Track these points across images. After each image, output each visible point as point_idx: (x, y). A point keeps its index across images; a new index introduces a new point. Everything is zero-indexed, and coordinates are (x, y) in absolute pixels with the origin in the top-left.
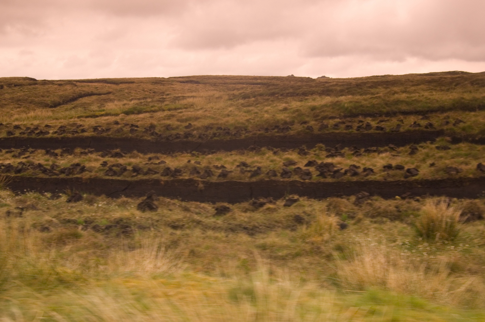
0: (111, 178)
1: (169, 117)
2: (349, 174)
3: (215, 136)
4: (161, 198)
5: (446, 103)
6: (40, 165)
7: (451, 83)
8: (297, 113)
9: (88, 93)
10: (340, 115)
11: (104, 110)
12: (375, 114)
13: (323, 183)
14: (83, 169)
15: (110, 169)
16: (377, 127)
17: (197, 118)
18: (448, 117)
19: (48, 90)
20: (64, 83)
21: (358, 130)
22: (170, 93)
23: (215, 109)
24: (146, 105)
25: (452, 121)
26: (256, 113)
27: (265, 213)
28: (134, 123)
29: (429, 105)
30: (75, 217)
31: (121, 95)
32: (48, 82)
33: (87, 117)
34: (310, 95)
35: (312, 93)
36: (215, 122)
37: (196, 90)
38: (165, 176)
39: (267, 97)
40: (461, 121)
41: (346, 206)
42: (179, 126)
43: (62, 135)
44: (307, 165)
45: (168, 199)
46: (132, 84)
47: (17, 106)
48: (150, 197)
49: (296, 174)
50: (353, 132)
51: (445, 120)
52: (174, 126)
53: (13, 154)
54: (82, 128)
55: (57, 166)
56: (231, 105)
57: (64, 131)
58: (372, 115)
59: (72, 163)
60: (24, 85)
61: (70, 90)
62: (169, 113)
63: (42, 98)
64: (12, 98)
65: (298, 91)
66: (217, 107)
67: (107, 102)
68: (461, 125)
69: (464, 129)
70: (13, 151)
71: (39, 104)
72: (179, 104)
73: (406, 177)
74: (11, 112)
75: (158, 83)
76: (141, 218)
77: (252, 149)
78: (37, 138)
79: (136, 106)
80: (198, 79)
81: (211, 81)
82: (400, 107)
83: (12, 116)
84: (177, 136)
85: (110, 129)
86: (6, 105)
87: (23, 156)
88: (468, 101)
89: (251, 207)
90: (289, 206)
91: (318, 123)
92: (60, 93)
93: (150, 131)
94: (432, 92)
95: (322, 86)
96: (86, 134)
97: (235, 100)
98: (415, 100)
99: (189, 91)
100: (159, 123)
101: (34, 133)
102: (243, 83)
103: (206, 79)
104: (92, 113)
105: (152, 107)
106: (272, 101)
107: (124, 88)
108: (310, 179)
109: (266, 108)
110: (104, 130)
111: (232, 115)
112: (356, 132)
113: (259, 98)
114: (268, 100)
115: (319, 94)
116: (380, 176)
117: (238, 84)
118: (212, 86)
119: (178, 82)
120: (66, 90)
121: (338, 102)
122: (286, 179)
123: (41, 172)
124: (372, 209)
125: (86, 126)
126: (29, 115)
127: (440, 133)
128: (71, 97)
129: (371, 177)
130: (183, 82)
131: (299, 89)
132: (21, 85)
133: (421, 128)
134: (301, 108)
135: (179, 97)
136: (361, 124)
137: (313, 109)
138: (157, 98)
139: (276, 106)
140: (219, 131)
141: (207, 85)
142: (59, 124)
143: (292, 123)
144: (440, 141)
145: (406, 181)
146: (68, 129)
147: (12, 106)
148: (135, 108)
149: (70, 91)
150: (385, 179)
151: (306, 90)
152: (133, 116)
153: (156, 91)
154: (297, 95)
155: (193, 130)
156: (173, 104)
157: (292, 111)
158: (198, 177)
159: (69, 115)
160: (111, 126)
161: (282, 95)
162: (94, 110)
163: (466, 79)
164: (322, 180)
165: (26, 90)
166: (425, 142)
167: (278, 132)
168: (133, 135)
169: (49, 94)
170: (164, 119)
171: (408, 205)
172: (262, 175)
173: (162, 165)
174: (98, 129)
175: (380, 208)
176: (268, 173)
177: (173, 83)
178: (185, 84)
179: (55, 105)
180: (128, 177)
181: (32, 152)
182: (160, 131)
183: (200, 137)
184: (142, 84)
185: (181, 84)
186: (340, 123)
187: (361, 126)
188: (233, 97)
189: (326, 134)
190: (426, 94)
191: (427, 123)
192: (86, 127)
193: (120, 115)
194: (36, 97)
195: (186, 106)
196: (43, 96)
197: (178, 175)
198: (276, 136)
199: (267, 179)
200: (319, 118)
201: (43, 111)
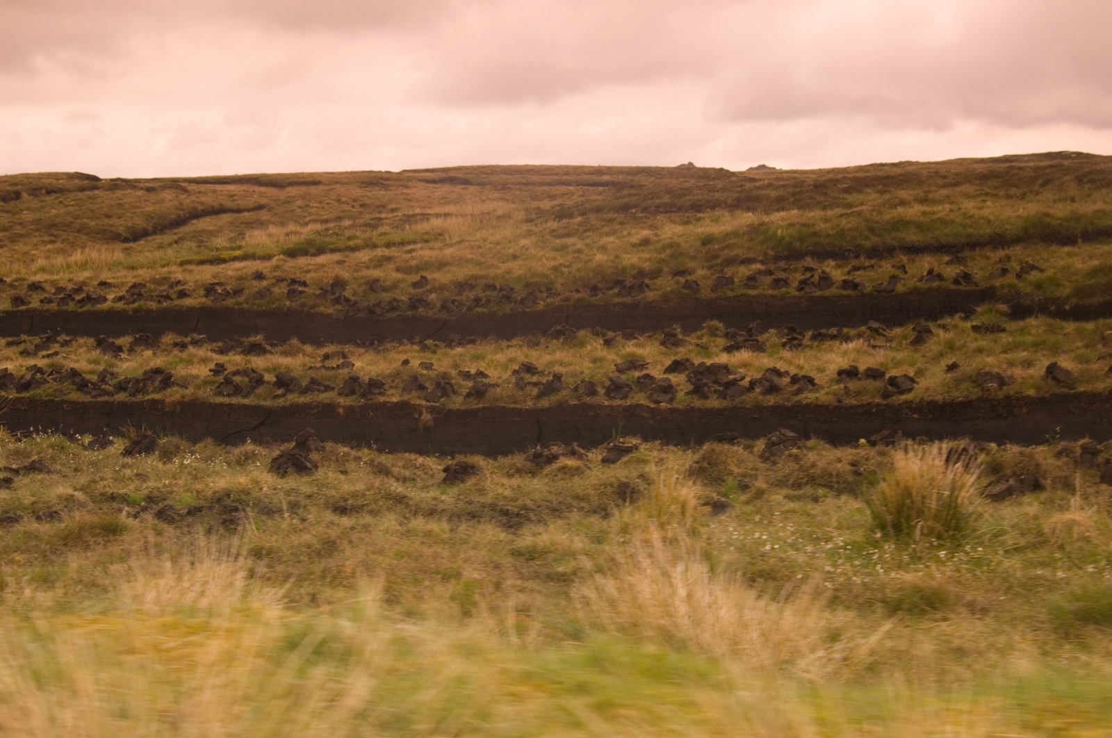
0: (227, 400)
1: (380, 262)
2: (758, 390)
3: (478, 305)
4: (329, 445)
5: (1009, 227)
6: (74, 373)
7: (1032, 180)
8: (668, 251)
9: (213, 207)
10: (765, 255)
11: (240, 248)
12: (846, 253)
13: (699, 409)
14: (167, 381)
15: (228, 381)
16: (844, 281)
17: (442, 265)
18: (1008, 258)
19: (121, 202)
20: (160, 186)
21: (800, 289)
22: (398, 206)
23: (490, 243)
24: (337, 235)
25: (1015, 266)
26: (580, 251)
27: (555, 478)
28: (298, 276)
29: (970, 230)
30: (128, 489)
31: (286, 212)
32: (123, 184)
33: (202, 262)
34: (709, 210)
35: (714, 205)
36: (483, 273)
37: (460, 200)
38: (347, 395)
39: (611, 215)
40: (1033, 267)
41: (740, 462)
42: (399, 282)
43: (136, 305)
44: (671, 369)
45: (345, 446)
46: (316, 187)
47: (47, 238)
48: (302, 444)
49: (641, 391)
50: (788, 293)
51: (999, 266)
52: (388, 283)
53: (21, 347)
54: (180, 288)
55: (112, 374)
56: (529, 233)
57: (140, 294)
58: (839, 255)
59: (148, 368)
60: (69, 190)
61: (171, 200)
62: (387, 252)
63: (106, 221)
64: (38, 222)
65: (682, 200)
66: (497, 238)
67: (252, 228)
68: (1034, 276)
69: (1038, 286)
70: (25, 341)
71: (99, 233)
72: (410, 231)
73: (886, 395)
74: (33, 252)
75: (375, 184)
76: (275, 489)
77: (557, 335)
78: (79, 310)
79: (312, 237)
80: (467, 173)
81: (495, 178)
82: (903, 235)
83: (33, 261)
84: (394, 306)
85: (243, 289)
86: (22, 236)
87: (44, 353)
88: (1059, 221)
89: (529, 464)
90: (614, 462)
91: (712, 274)
92: (148, 209)
93: (333, 294)
94: (984, 201)
95: (738, 189)
96: (188, 302)
97: (539, 221)
98: (939, 219)
99: (442, 201)
100: (356, 275)
101: (73, 299)
102: (569, 184)
103: (486, 173)
104: (214, 253)
105: (350, 239)
106: (621, 223)
107: (294, 197)
108: (672, 400)
109: (605, 240)
110: (229, 293)
111: (523, 257)
112: (797, 293)
113: (592, 217)
114: (611, 221)
115: (730, 206)
116: (827, 393)
117: (557, 184)
118: (497, 190)
119: (421, 180)
120: (162, 201)
121: (762, 224)
122: (618, 402)
123: (74, 387)
124: (797, 466)
125: (190, 284)
126: (72, 259)
127: (987, 295)
128: (173, 216)
129: (809, 397)
130: (434, 181)
131: (685, 195)
132: (61, 191)
133: (944, 284)
134: (680, 240)
135: (414, 216)
136: (808, 275)
137: (707, 240)
138: (367, 217)
139: (629, 234)
140: (488, 293)
141: (488, 187)
142: (131, 278)
143: (656, 274)
144: (983, 314)
145: (886, 405)
146: (151, 291)
147: (38, 239)
148: (310, 243)
149: (172, 203)
150: (839, 401)
151: (700, 197)
152: (302, 261)
153: (368, 202)
154: (680, 209)
155: (430, 292)
156: (400, 231)
157: (659, 245)
158: (419, 398)
159: (161, 258)
160: (247, 284)
161: (644, 210)
162: (219, 246)
163: (1066, 171)
164: (698, 403)
165: (72, 203)
166: (952, 314)
167: (619, 295)
168: (293, 304)
169: (123, 212)
170: (368, 268)
171: (879, 458)
172: (564, 393)
173: (346, 371)
174: (216, 290)
175: (814, 465)
176: (576, 389)
177: (410, 184)
178: (436, 186)
179: (136, 236)
180: (265, 399)
181: (66, 344)
182: (355, 294)
183: (443, 307)
184: (338, 186)
185: (428, 185)
186: (760, 272)
187: (808, 279)
188: (536, 214)
189: (729, 298)
190: (969, 205)
191: (958, 271)
192: (190, 286)
193: (275, 258)
194: (92, 218)
195: (426, 237)
196: (108, 216)
197: (374, 394)
198: (615, 305)
199: (573, 402)
200: (719, 261)
201: (103, 250)
